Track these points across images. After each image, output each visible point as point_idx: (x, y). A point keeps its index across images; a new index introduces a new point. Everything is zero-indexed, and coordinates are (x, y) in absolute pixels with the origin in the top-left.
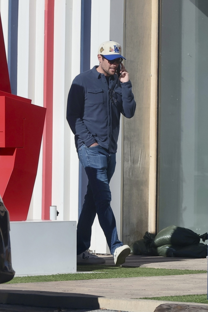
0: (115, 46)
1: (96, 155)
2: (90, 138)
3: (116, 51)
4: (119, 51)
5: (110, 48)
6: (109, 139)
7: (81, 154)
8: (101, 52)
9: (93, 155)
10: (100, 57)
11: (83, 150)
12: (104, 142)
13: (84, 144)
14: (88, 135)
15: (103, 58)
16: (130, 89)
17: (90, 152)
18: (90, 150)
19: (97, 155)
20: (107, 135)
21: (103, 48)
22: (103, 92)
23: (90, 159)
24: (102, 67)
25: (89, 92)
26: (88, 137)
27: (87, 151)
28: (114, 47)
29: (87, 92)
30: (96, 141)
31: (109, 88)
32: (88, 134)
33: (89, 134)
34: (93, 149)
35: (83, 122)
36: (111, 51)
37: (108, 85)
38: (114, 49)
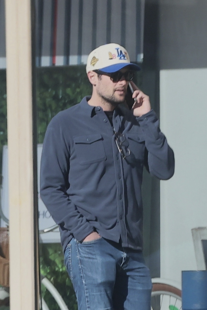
0: (118, 50)
1: (93, 259)
2: (82, 225)
3: (121, 58)
4: (125, 58)
5: (110, 54)
6: (119, 223)
7: (70, 256)
8: (94, 65)
9: (89, 258)
10: (93, 76)
11: (73, 247)
12: (111, 230)
13: (73, 237)
14: (79, 221)
15: (98, 76)
16: (156, 124)
17: (84, 252)
18: (84, 248)
19: (96, 259)
20: (115, 216)
21: (97, 58)
22: (102, 139)
23: (84, 266)
24: (100, 92)
25: (76, 143)
26: (79, 224)
27: (80, 249)
28: (116, 50)
29: (74, 143)
30: (95, 230)
31: (114, 132)
32: (79, 218)
33: (81, 218)
34: (89, 245)
35: (69, 200)
36: (112, 59)
37: (112, 125)
38: (117, 55)
